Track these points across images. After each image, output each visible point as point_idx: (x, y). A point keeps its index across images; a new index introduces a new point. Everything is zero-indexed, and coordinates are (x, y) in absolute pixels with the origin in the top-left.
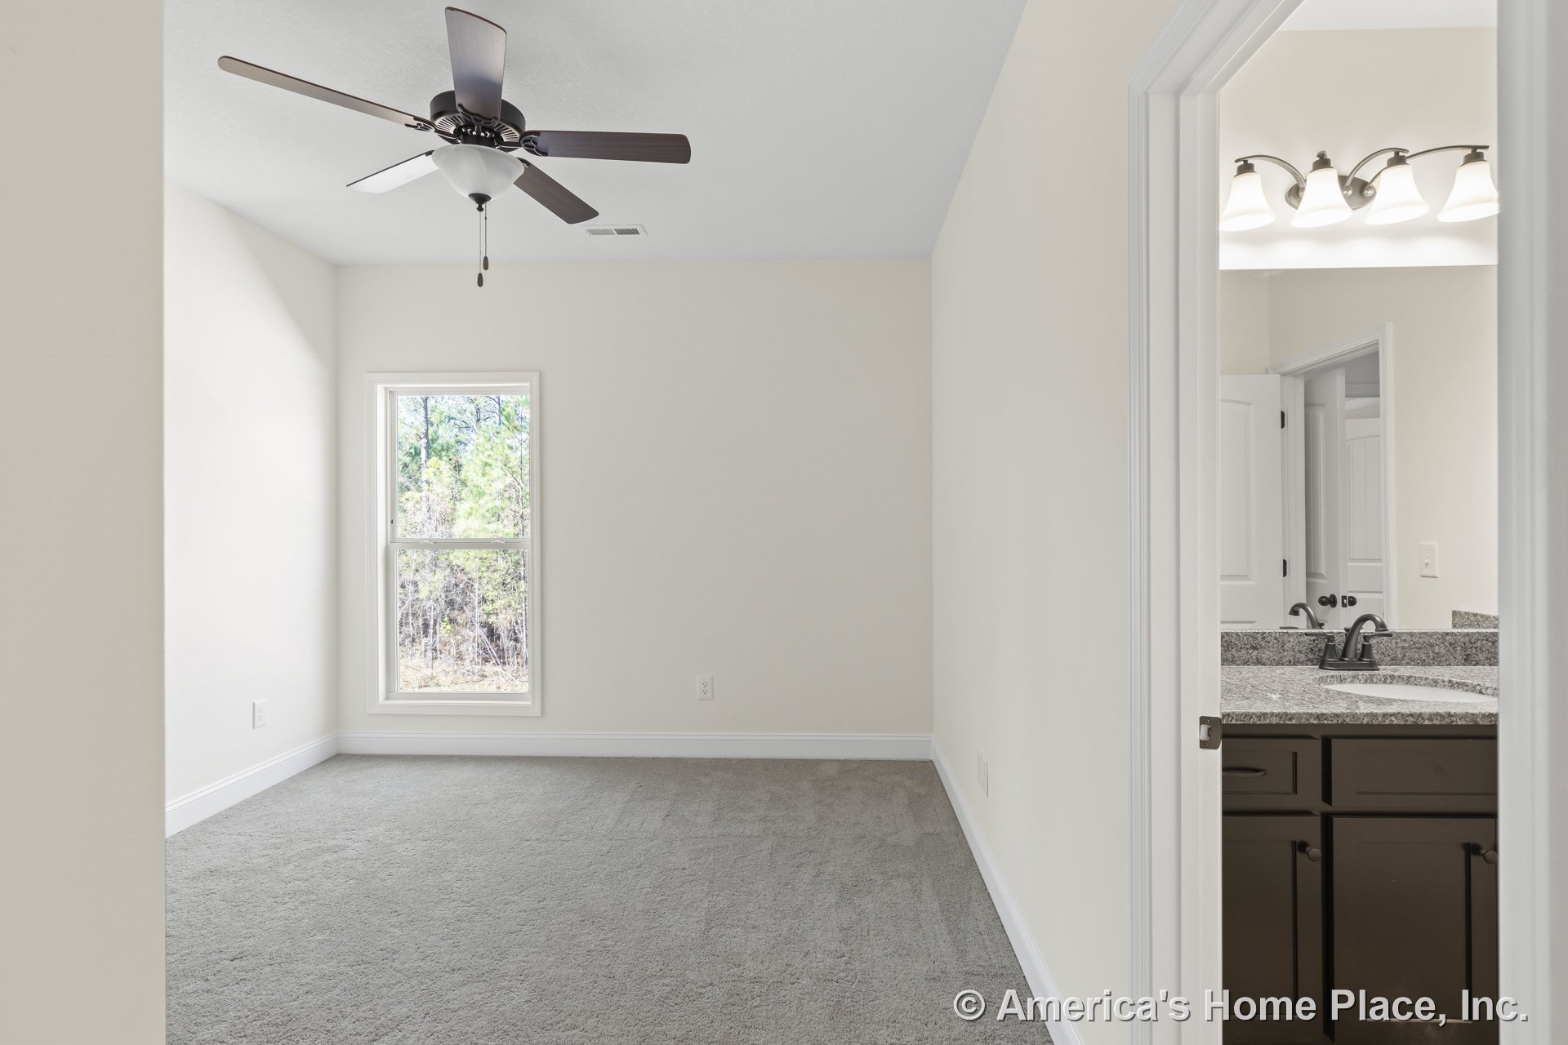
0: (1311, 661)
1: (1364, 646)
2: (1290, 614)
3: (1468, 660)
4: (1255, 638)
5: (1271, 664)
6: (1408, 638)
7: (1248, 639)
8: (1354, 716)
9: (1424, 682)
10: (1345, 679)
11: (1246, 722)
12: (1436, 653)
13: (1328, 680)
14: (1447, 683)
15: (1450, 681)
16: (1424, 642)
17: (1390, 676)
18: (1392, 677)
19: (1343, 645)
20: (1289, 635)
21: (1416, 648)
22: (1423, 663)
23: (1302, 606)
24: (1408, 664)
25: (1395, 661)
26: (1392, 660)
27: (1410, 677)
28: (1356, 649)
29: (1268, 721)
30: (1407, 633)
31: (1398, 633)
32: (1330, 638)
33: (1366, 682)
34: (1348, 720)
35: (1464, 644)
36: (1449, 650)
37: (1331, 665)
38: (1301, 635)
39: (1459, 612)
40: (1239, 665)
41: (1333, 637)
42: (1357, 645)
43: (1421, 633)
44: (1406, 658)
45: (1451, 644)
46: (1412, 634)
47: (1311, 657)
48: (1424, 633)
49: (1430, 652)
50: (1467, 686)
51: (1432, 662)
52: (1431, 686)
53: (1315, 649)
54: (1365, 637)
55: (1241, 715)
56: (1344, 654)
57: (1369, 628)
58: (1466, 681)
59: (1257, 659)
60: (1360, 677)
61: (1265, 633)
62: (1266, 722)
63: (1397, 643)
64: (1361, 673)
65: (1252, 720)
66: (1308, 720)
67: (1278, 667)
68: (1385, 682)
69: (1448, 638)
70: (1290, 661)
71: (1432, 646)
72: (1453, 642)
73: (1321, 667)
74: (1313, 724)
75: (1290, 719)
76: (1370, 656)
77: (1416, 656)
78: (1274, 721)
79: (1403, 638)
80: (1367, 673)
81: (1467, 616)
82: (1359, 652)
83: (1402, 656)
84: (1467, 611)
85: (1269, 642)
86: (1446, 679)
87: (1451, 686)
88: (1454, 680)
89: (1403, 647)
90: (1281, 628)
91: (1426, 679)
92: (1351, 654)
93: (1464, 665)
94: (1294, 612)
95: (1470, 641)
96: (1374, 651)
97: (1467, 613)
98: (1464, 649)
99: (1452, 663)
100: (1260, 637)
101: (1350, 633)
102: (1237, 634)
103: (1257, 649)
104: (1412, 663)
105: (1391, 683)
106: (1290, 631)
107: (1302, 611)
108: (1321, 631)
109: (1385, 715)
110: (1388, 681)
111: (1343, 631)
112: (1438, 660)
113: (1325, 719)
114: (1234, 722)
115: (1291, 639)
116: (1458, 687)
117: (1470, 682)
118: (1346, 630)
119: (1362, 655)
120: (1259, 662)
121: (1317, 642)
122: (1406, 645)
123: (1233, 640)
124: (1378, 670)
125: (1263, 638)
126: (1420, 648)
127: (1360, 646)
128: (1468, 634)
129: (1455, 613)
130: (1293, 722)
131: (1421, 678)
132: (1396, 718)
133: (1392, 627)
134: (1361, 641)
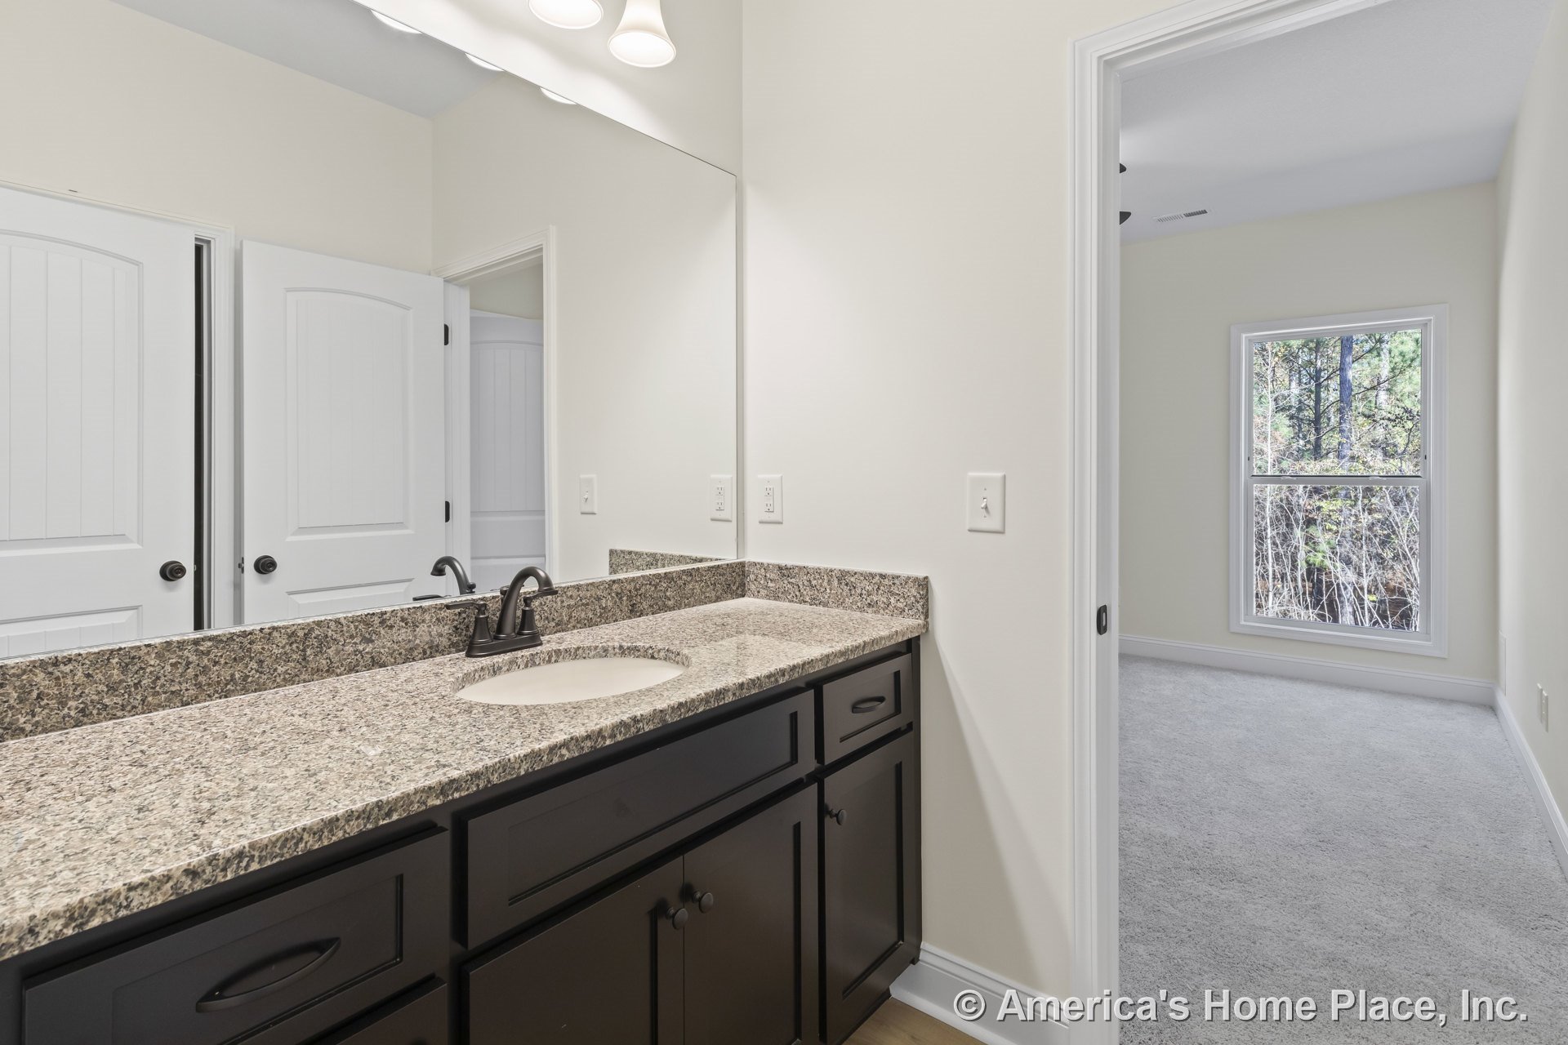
0: (455, 647)
1: (524, 612)
2: (432, 574)
3: (634, 612)
4: (368, 625)
5: (395, 663)
6: (575, 593)
7: (356, 628)
8: (505, 765)
9: (593, 653)
10: (500, 668)
11: (287, 856)
12: (603, 608)
13: (477, 676)
14: (617, 650)
15: (621, 647)
16: (591, 596)
17: (555, 651)
18: (558, 652)
19: (498, 614)
20: (424, 610)
21: (583, 604)
22: (590, 623)
23: (449, 561)
24: (574, 627)
25: (561, 627)
26: (557, 625)
27: (578, 648)
28: (515, 617)
29: (340, 834)
30: (574, 587)
31: (564, 588)
32: (481, 607)
33: (526, 666)
34: (495, 779)
35: (630, 591)
36: (616, 602)
37: (482, 649)
38: (440, 609)
39: (616, 551)
40: (341, 674)
41: (485, 605)
42: (516, 612)
43: (588, 585)
44: (572, 620)
45: (617, 594)
46: (578, 588)
47: (455, 639)
48: (591, 584)
49: (597, 607)
50: (639, 651)
51: (599, 620)
52: (601, 657)
53: (462, 626)
54: (526, 600)
55: (274, 844)
56: (500, 630)
57: (530, 586)
58: (638, 644)
59: (372, 658)
60: (519, 660)
61: (386, 613)
62: (334, 839)
63: (562, 602)
64: (519, 653)
65: (302, 846)
66: (424, 803)
67: (406, 665)
68: (549, 661)
69: (615, 587)
70: (425, 652)
71: (599, 599)
72: (619, 591)
73: (469, 655)
74: (435, 807)
75: (388, 814)
76: (532, 626)
77: (583, 616)
78: (353, 829)
79: (569, 594)
80: (526, 653)
81: (622, 555)
82: (518, 621)
83: (568, 617)
84: (623, 548)
85: (391, 627)
86: (617, 645)
87: (623, 653)
88: (625, 645)
89: (569, 606)
90: (415, 599)
91: (596, 648)
92: (508, 627)
93: (630, 618)
94: (438, 571)
95: (635, 587)
96: (537, 617)
97: (622, 552)
98: (630, 598)
99: (618, 618)
100: (377, 620)
101: (508, 594)
102: (337, 622)
103: (372, 641)
104: (579, 625)
105: (556, 661)
106: (426, 604)
107: (448, 569)
108: (469, 597)
109: (553, 749)
110: (553, 659)
111: (499, 594)
112: (605, 617)
113: (457, 790)
114: (255, 866)
115: (427, 617)
116: (629, 653)
117: (641, 644)
118: (503, 592)
119: (522, 627)
120: (376, 663)
121: (464, 615)
122: (572, 602)
123: (330, 634)
124: (541, 644)
125: (382, 622)
126: (587, 604)
127: (519, 613)
128: (633, 580)
129: (612, 552)
130: (395, 817)
131: (589, 648)
132: (568, 749)
133: (556, 582)
134: (521, 605)
